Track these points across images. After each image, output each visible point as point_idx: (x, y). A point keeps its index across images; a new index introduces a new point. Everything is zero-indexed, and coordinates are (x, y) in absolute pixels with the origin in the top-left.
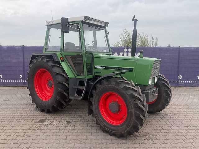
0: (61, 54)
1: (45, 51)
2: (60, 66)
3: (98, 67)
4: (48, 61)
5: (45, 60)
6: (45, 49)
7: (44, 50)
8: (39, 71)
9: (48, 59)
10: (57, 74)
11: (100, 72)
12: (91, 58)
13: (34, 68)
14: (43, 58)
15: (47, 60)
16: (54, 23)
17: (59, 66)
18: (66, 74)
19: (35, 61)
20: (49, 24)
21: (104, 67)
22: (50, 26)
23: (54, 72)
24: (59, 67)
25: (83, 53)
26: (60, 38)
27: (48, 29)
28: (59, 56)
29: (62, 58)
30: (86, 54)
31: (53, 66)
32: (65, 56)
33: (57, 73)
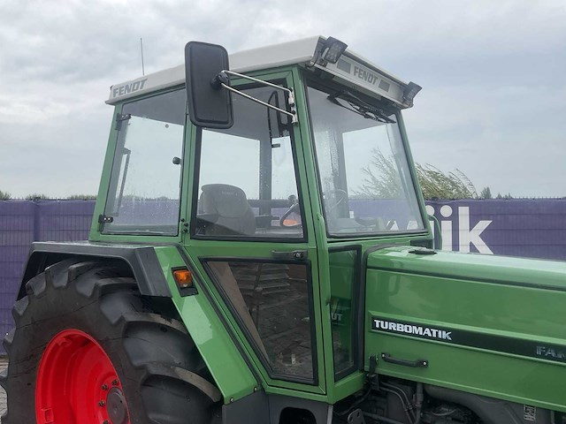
0: (179, 247)
1: (100, 230)
2: (174, 324)
3: (403, 328)
4: (105, 293)
5: (88, 286)
6: (101, 220)
7: (95, 224)
8: (60, 339)
9: (103, 282)
10: (152, 380)
11: (413, 360)
12: (350, 270)
13: (34, 323)
14: (78, 275)
15: (96, 286)
16: (148, 87)
17: (162, 321)
18: (207, 375)
19: (39, 285)
20: (126, 94)
21: (445, 335)
22: (129, 105)
23: (136, 363)
24: (164, 329)
25: (311, 245)
26: (177, 161)
27: (120, 123)
28: (167, 261)
29: (182, 275)
30: (331, 250)
31: (131, 328)
32: (204, 261)
33: (154, 371)
